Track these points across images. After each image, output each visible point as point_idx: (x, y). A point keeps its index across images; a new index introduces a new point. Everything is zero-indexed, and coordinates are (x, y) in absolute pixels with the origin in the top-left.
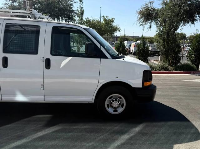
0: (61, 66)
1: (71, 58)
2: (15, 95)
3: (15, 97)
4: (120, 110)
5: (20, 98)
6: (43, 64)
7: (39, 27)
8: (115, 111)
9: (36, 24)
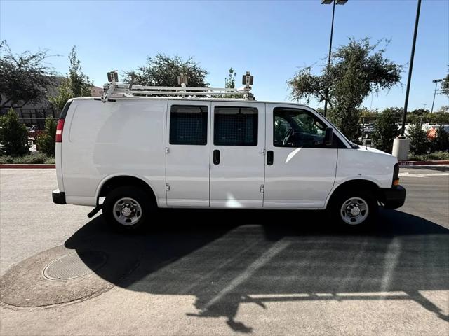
0: (287, 160)
1: (299, 149)
2: (226, 199)
3: (226, 201)
4: (361, 219)
5: (232, 203)
6: (264, 158)
7: (256, 110)
8: (353, 220)
9: (252, 105)
